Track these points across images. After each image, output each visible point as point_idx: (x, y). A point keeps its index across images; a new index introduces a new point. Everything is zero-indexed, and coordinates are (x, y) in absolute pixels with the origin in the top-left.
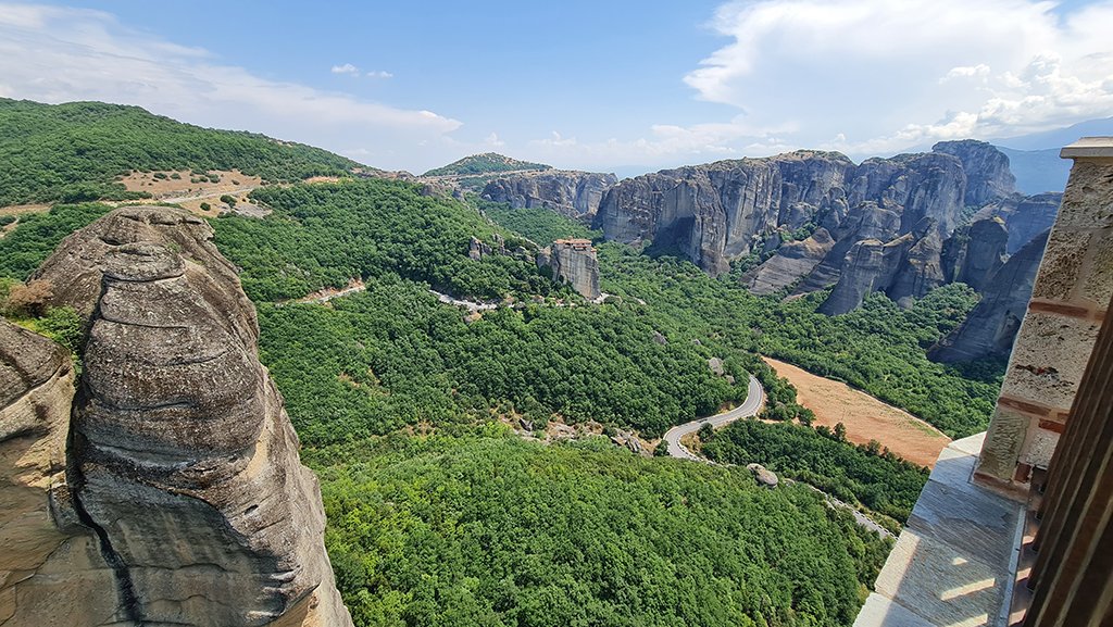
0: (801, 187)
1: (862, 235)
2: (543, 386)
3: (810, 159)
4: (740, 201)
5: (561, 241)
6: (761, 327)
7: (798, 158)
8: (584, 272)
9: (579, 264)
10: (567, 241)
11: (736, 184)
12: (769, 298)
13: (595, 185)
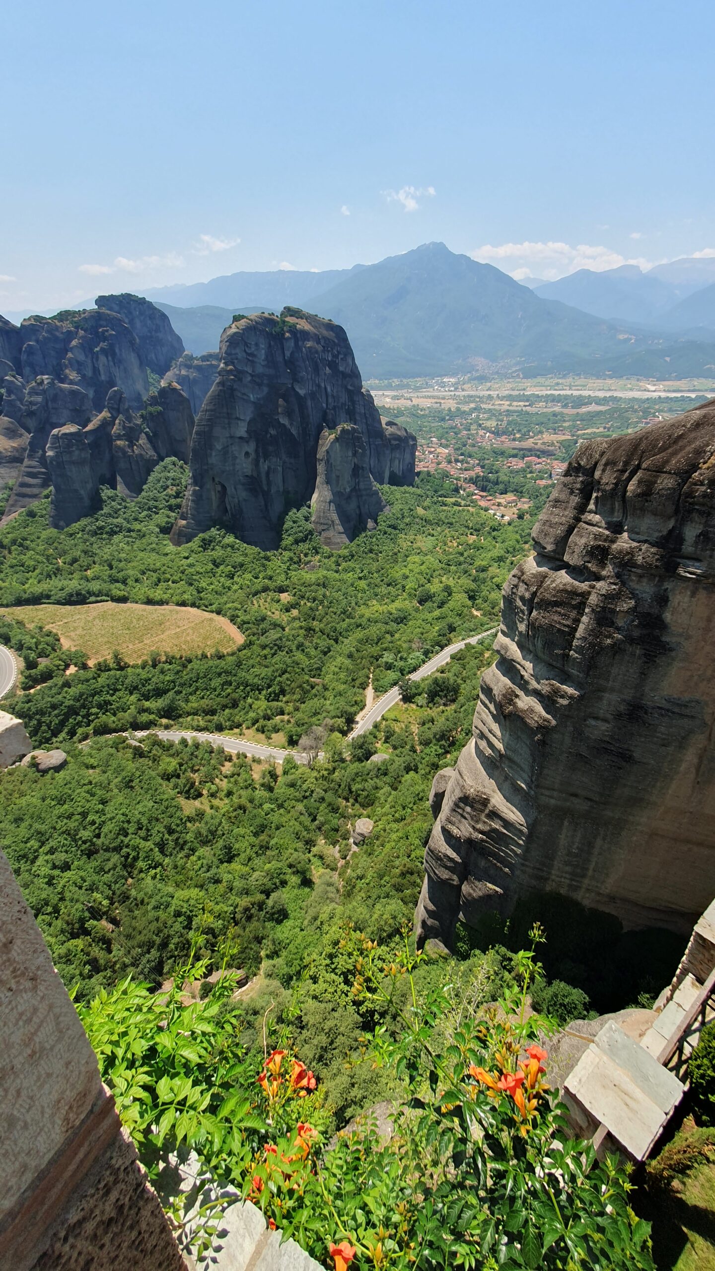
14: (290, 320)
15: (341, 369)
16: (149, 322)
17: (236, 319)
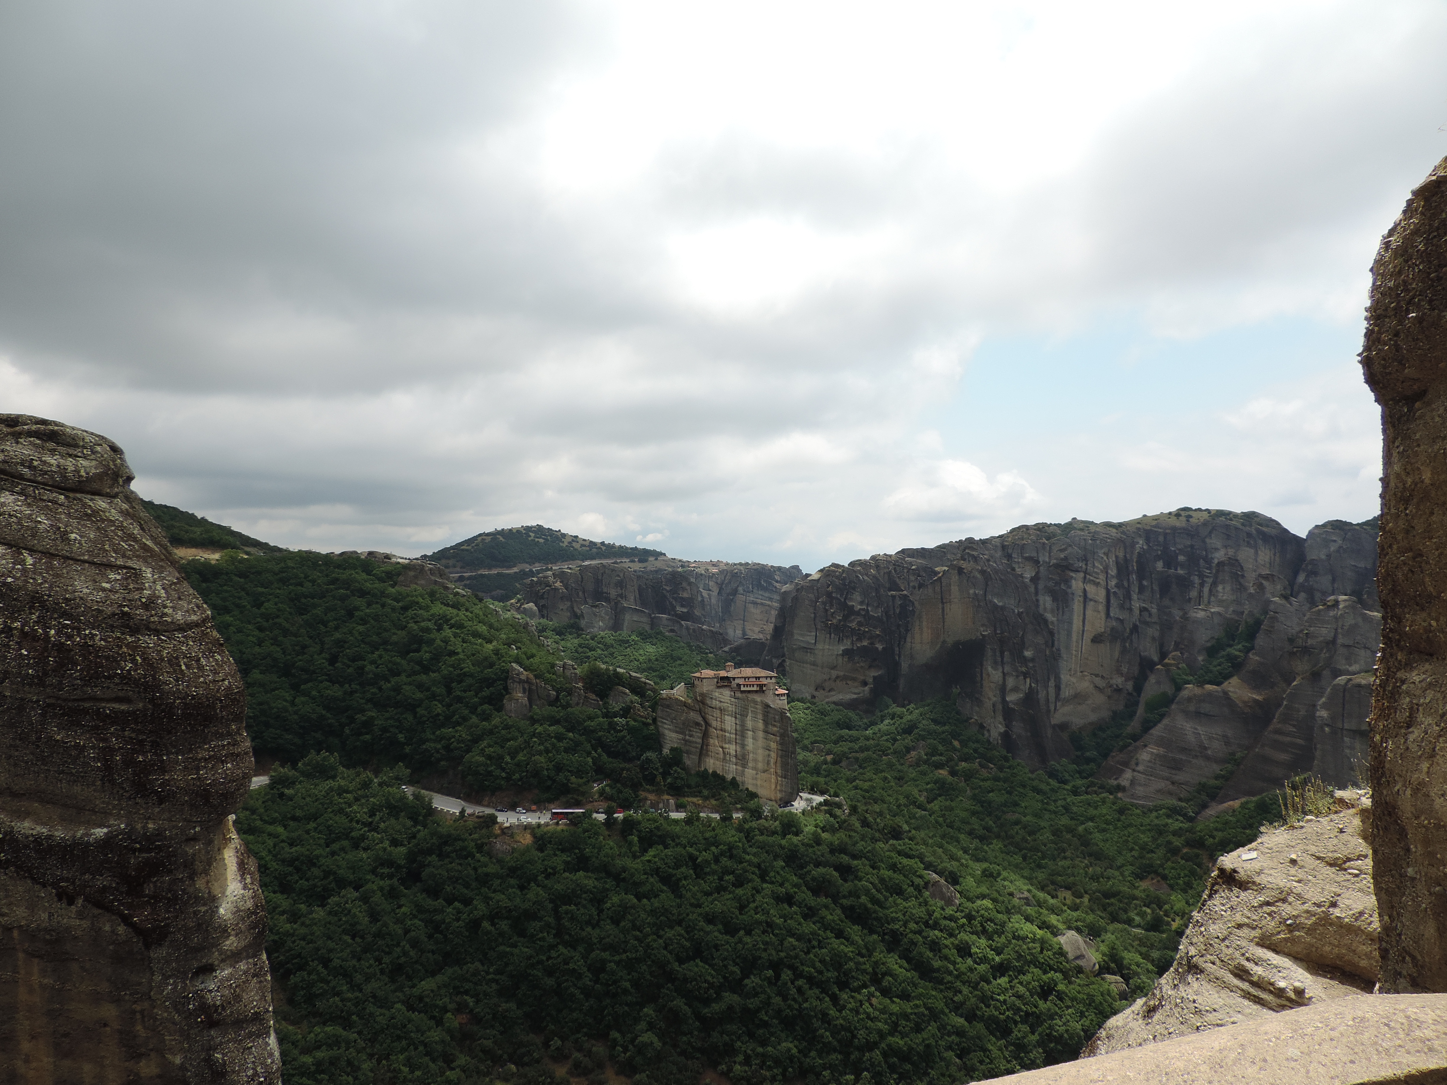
0: (1196, 580)
1: (1342, 665)
2: (679, 1003)
3: (1205, 524)
4: (1077, 606)
5: (708, 673)
6: (1164, 878)
7: (1181, 523)
8: (761, 742)
9: (749, 724)
10: (723, 673)
11: (1064, 568)
12: (1173, 812)
13: (760, 587)
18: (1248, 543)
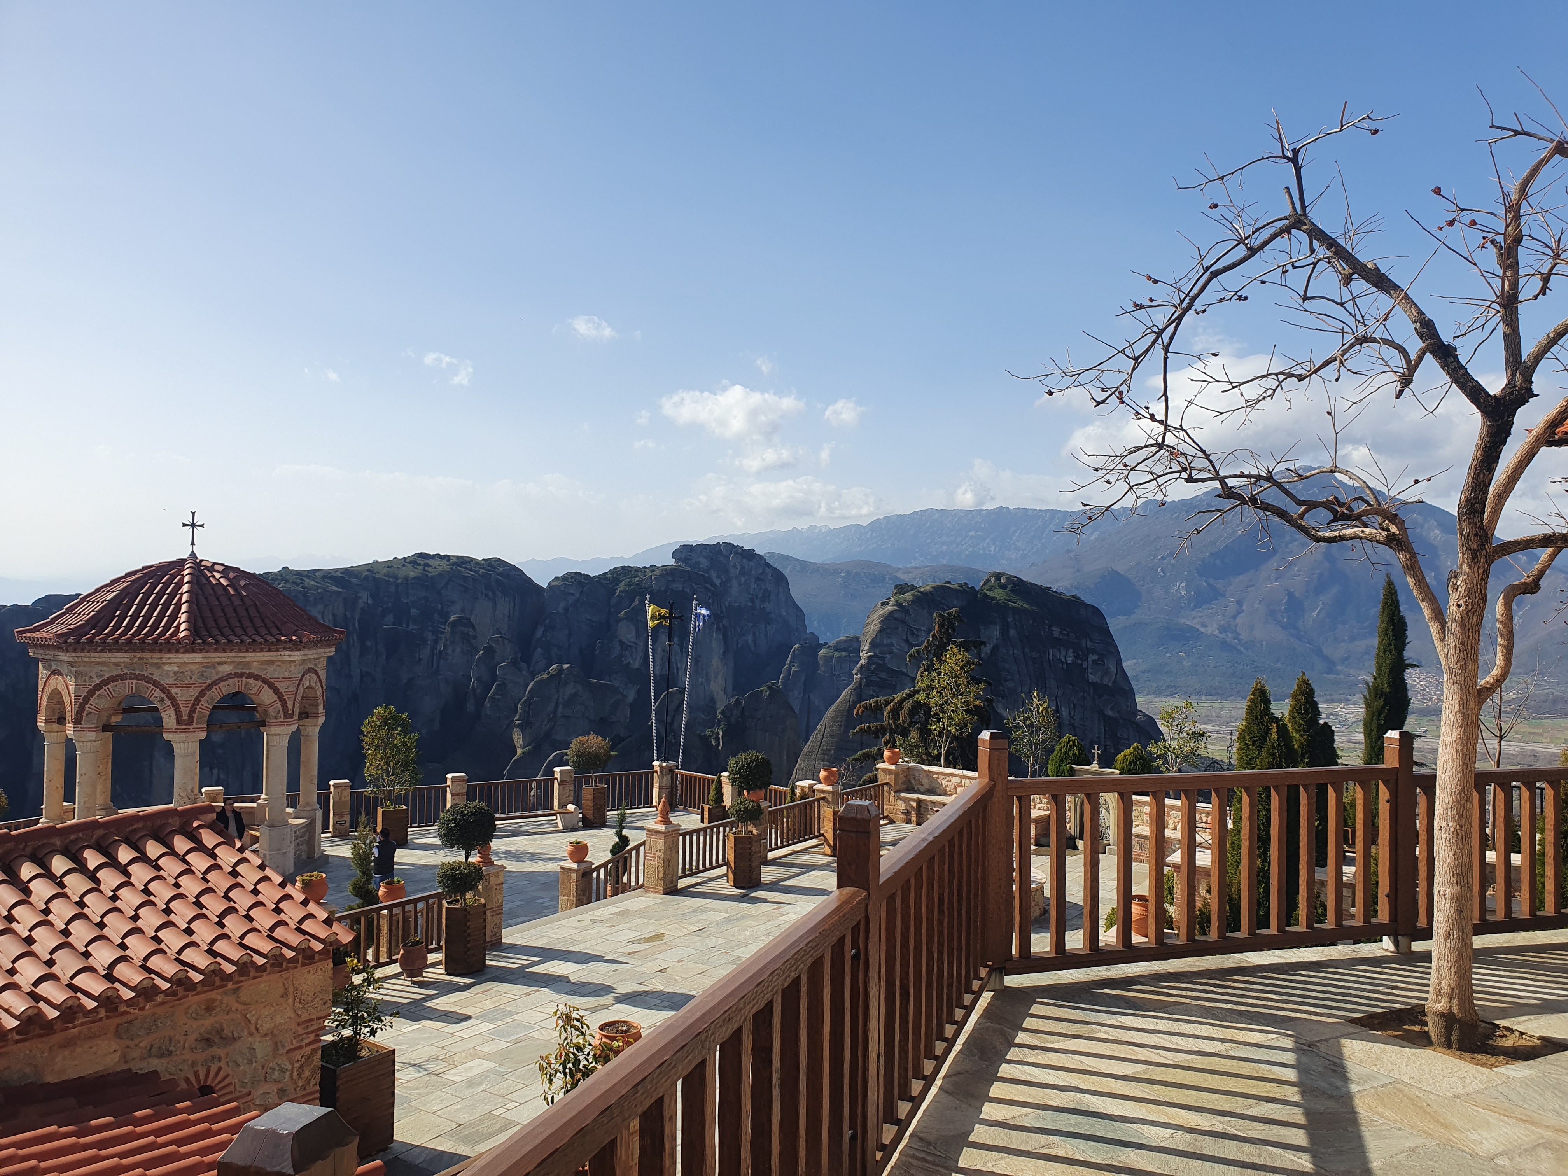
7: (415, 571)
14: (998, 594)
15: (1092, 678)
16: (753, 586)
17: (901, 588)
18: (487, 595)
